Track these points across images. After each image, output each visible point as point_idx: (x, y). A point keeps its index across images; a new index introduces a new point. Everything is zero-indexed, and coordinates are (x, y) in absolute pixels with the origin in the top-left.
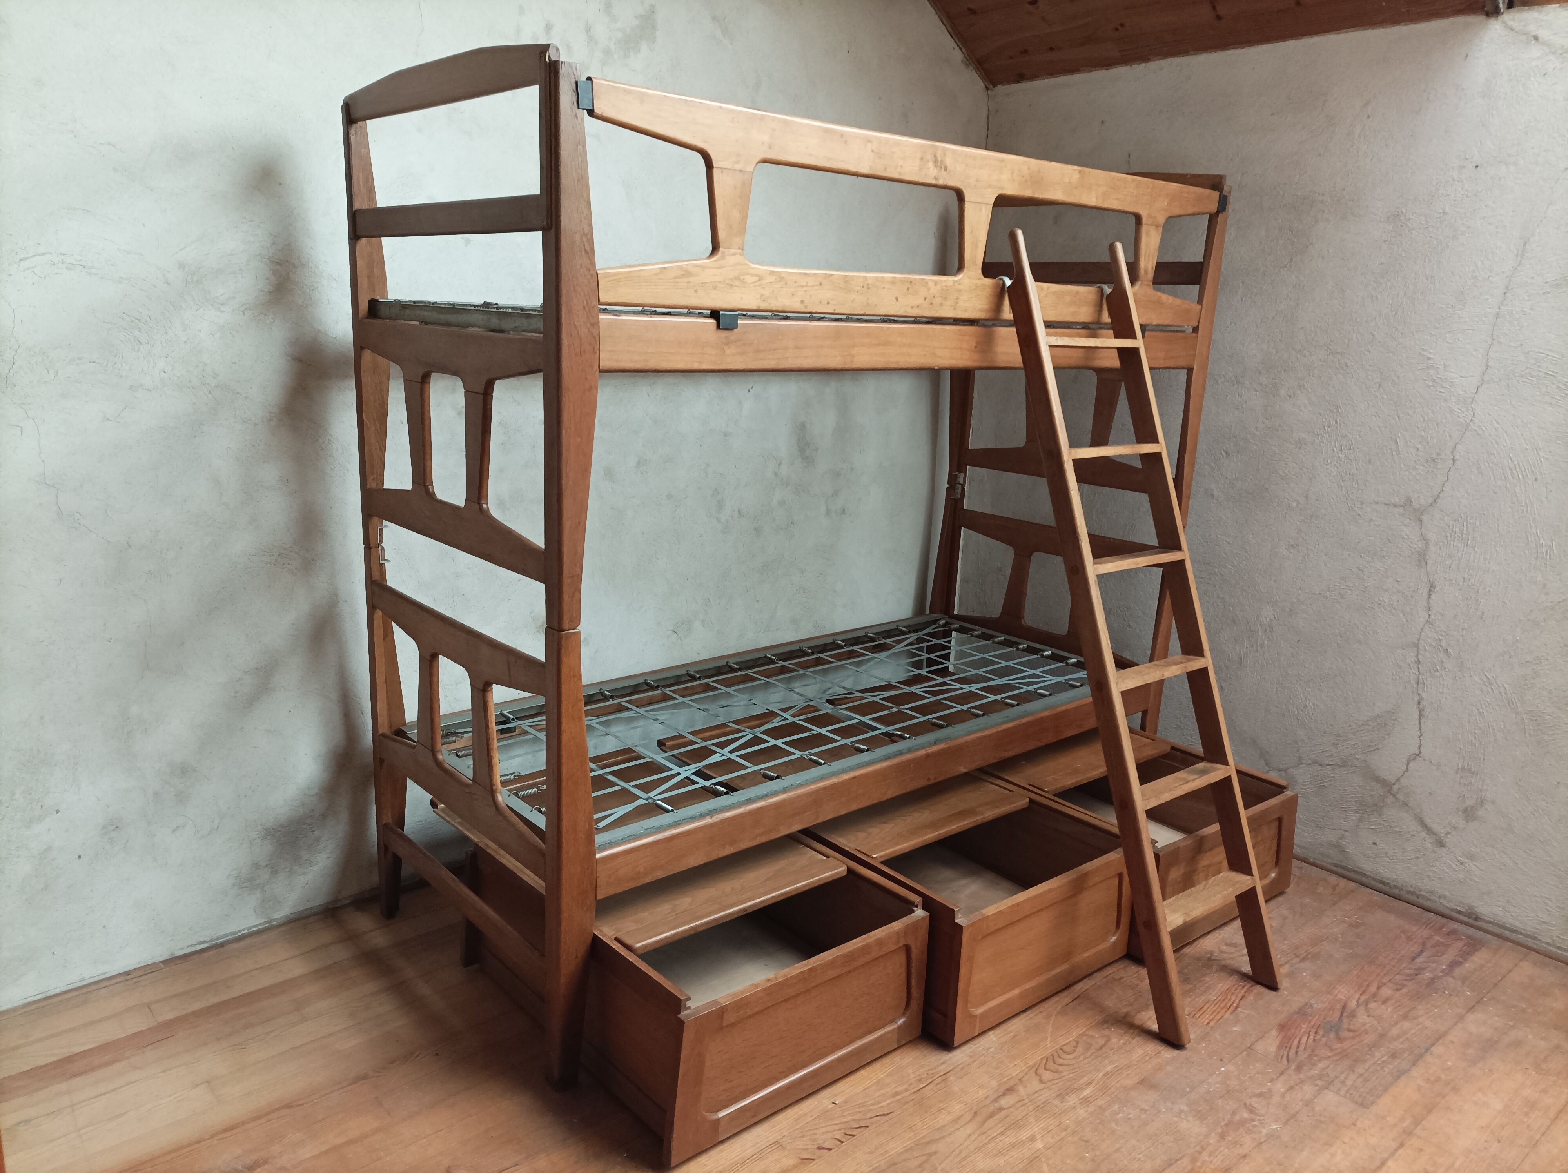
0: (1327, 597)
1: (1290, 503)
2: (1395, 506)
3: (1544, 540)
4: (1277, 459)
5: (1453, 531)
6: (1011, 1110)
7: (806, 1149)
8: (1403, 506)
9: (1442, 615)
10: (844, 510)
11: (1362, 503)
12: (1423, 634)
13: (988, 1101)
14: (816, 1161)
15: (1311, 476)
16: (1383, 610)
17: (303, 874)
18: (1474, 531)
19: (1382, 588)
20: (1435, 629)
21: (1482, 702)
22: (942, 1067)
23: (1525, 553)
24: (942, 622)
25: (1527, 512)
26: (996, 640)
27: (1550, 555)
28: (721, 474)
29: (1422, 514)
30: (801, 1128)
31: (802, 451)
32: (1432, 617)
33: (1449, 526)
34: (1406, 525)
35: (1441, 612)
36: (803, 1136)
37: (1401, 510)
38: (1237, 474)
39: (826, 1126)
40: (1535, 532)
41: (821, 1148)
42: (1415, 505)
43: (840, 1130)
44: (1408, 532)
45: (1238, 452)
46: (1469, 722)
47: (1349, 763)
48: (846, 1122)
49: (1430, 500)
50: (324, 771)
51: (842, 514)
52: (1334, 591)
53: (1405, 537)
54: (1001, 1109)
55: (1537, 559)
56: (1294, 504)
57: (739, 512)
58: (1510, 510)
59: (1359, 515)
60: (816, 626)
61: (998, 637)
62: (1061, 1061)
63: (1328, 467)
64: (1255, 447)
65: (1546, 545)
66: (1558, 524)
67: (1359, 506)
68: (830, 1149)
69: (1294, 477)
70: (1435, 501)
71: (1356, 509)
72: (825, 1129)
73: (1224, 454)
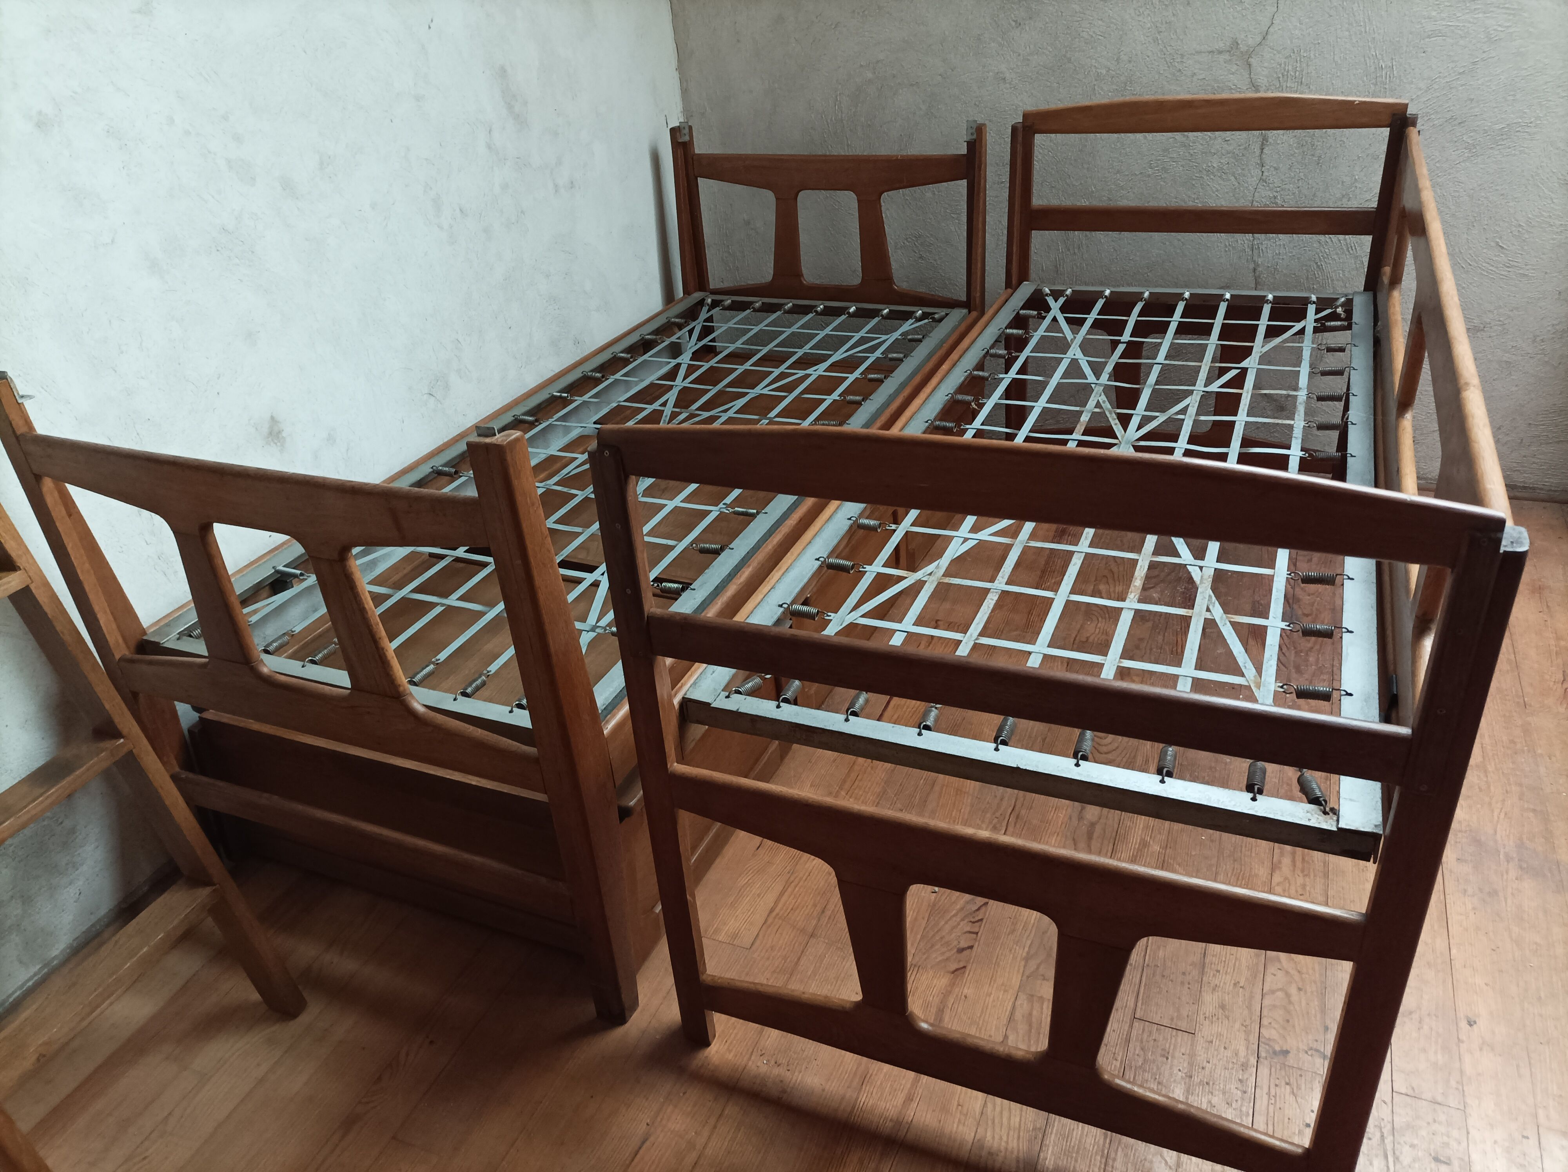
0: (1149, 176)
1: (1099, 71)
2: (1220, 52)
3: (1384, 61)
4: (1079, 19)
5: (1285, 70)
6: (1103, 821)
7: (947, 959)
8: (1228, 51)
9: (1276, 169)
10: (572, 183)
11: (1182, 56)
12: (1256, 194)
13: (1075, 821)
14: (968, 968)
15: (1121, 33)
16: (1212, 177)
17: (70, 884)
18: (1308, 65)
19: (1210, 152)
20: (1268, 186)
21: (1320, 255)
22: (1005, 803)
23: (1363, 82)
24: (709, 301)
25: (1366, 32)
26: (786, 307)
27: (1390, 77)
28: (426, 159)
29: (1250, 57)
30: (923, 937)
31: (510, 107)
32: (1266, 174)
33: (1280, 65)
34: (1233, 74)
35: (1275, 165)
36: (932, 946)
37: (1226, 56)
38: (1032, 46)
39: (946, 923)
40: (1374, 54)
41: (961, 950)
42: (1243, 48)
43: (963, 920)
44: (1236, 81)
45: (1030, 18)
46: (1307, 278)
47: (1184, 351)
48: (962, 909)
49: (1259, 39)
50: (43, 739)
51: (572, 188)
52: (1157, 167)
53: (1233, 87)
54: (1093, 825)
55: (1376, 84)
56: (1104, 72)
57: (461, 210)
58: (1347, 33)
59: (1180, 70)
60: (577, 342)
61: (786, 304)
62: (1104, 749)
63: (1140, 18)
64: (1051, 8)
65: (1386, 67)
66: (1398, 39)
67: (1179, 60)
68: (971, 947)
69: (1100, 37)
70: (1264, 38)
71: (1176, 64)
72: (948, 927)
73: (1014, 24)
